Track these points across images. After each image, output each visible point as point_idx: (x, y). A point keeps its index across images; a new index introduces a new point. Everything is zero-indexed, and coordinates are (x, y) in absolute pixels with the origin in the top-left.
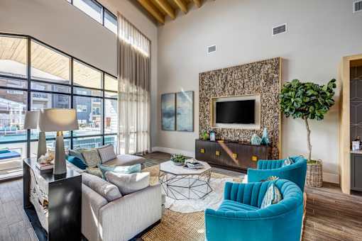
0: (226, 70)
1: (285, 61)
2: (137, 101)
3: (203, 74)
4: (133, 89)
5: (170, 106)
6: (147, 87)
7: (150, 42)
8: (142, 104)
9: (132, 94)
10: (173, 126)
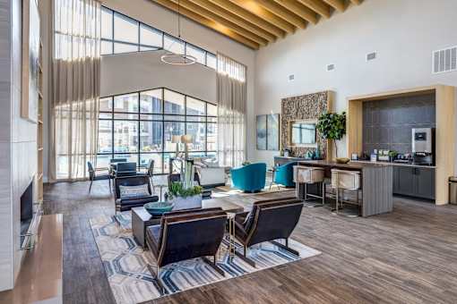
0: (298, 98)
1: (333, 93)
2: (233, 123)
3: (284, 100)
4: (229, 112)
5: (262, 127)
6: (243, 110)
7: (246, 68)
8: (238, 126)
9: (228, 117)
10: (265, 146)
